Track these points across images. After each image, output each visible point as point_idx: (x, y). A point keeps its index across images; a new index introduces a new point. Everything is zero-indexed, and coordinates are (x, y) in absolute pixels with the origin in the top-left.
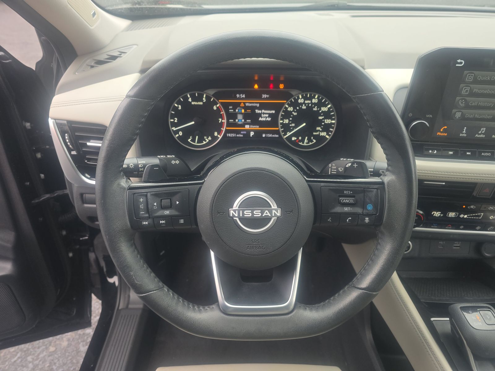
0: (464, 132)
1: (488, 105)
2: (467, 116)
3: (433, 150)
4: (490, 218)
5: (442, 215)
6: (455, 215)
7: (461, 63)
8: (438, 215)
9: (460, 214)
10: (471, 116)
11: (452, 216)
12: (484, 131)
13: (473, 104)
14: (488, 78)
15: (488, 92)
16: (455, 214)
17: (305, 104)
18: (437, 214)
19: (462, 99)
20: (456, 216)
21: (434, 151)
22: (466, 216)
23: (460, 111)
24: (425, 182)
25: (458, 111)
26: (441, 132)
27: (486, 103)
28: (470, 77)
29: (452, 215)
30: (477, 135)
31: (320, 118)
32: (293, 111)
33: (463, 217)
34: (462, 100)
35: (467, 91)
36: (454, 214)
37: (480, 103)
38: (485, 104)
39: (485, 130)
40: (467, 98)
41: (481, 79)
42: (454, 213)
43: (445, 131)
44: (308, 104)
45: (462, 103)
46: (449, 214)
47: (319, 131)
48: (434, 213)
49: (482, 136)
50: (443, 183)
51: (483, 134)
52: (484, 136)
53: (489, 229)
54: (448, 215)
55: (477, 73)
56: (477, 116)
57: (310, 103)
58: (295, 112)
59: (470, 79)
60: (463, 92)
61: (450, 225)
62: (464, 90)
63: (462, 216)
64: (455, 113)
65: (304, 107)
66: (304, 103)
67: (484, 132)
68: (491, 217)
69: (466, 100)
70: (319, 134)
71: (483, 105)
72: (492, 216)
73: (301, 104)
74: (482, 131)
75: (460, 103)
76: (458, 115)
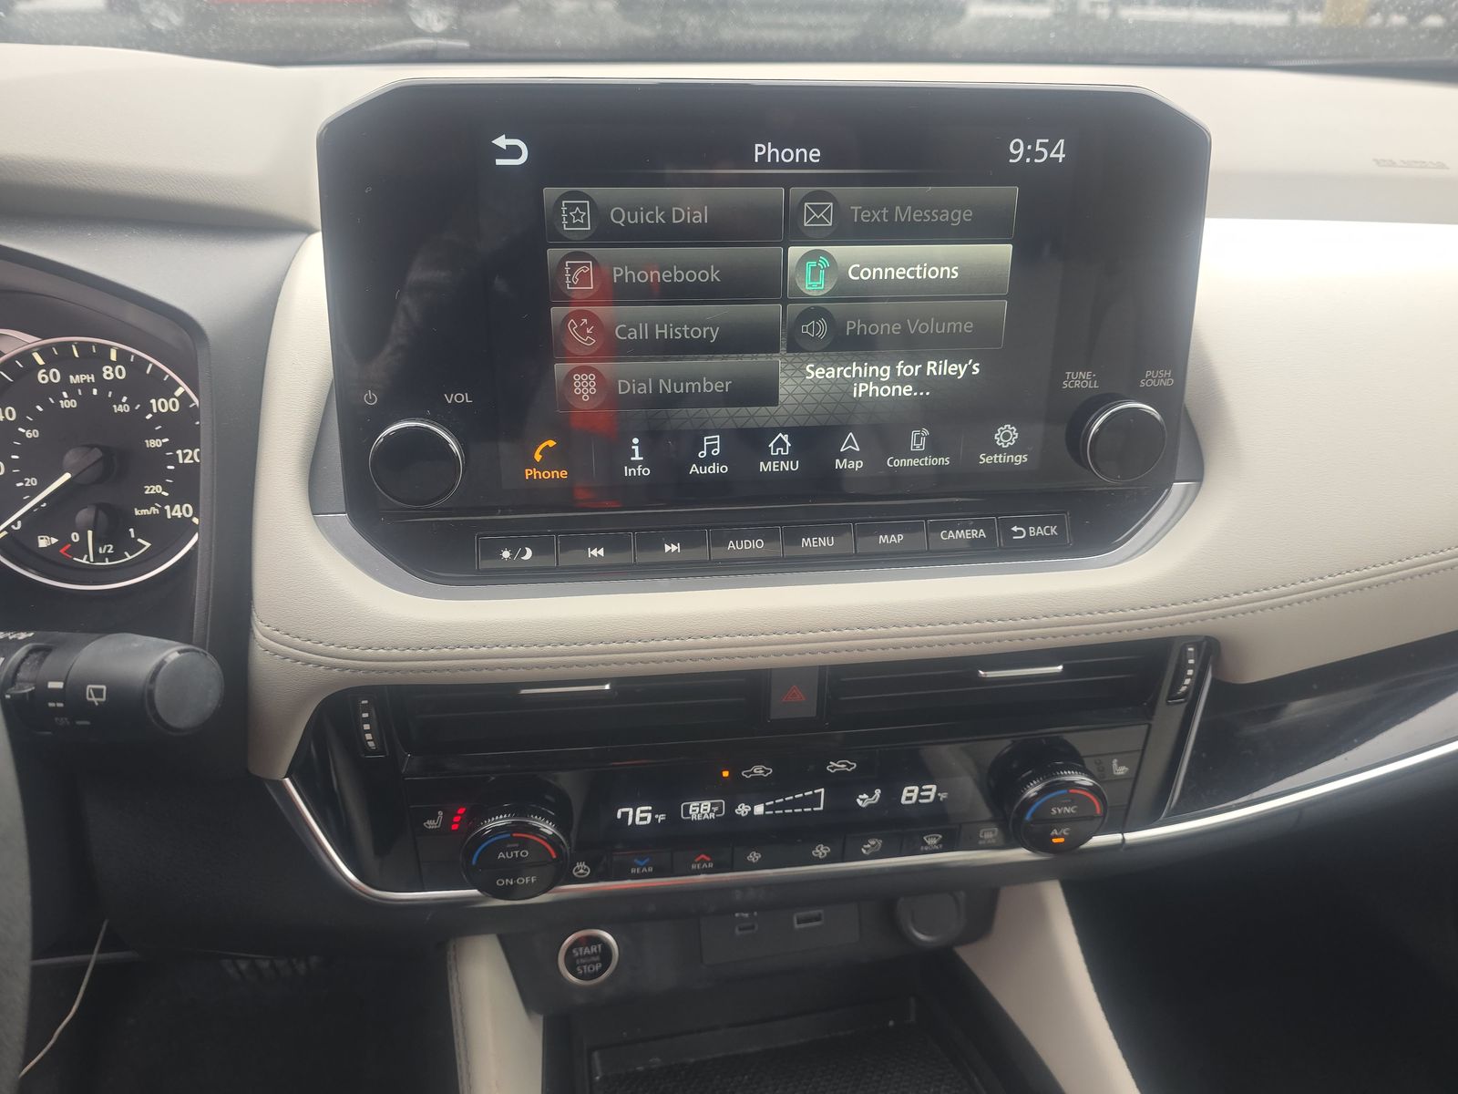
0: (637, 457)
1: (696, 333)
2: (625, 387)
3: (516, 548)
4: (860, 802)
5: (661, 817)
6: (715, 809)
7: (514, 152)
8: (645, 819)
9: (732, 806)
10: (644, 389)
11: (706, 816)
12: (715, 446)
13: (633, 335)
14: (658, 217)
15: (675, 279)
16: (712, 805)
17: (72, 390)
18: (640, 815)
19: (578, 316)
20: (720, 811)
21: (524, 553)
22: (759, 810)
23: (588, 370)
24: (523, 692)
25: (580, 370)
26: (540, 467)
27: (686, 328)
28: (578, 216)
29: (701, 810)
30: (694, 469)
31: (154, 443)
32: (21, 421)
33: (752, 812)
34: (579, 322)
35: (584, 279)
36: (706, 805)
37: (661, 328)
38: (682, 332)
39: (718, 442)
40: (596, 310)
41: (626, 222)
42: (708, 803)
43: (551, 459)
44: (86, 386)
45: (582, 331)
46: (687, 808)
47: (157, 497)
48: (625, 815)
49: (714, 469)
50: (604, 684)
51: (720, 460)
52: (724, 469)
53: (867, 849)
54: (687, 813)
55: (597, 192)
56: (667, 387)
57: (92, 385)
58: (29, 426)
59: (578, 224)
60: (571, 283)
61: (703, 856)
62: (571, 272)
63: (743, 810)
64: (569, 379)
65: (68, 403)
66: (65, 384)
67: (718, 450)
68: (863, 800)
69: (593, 319)
70: (163, 512)
71: (675, 334)
72: (865, 796)
73: (55, 390)
74: (710, 448)
75: (573, 332)
76: (585, 387)
